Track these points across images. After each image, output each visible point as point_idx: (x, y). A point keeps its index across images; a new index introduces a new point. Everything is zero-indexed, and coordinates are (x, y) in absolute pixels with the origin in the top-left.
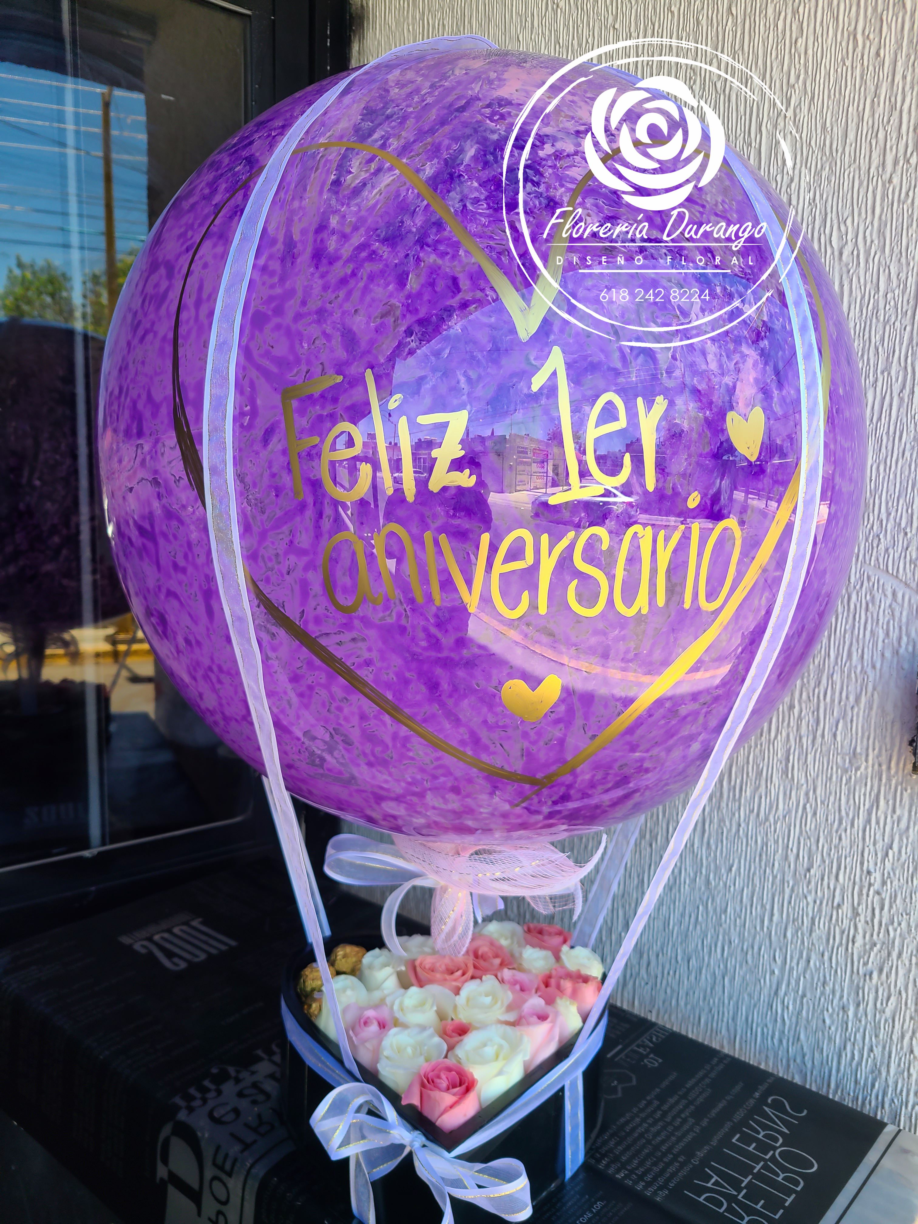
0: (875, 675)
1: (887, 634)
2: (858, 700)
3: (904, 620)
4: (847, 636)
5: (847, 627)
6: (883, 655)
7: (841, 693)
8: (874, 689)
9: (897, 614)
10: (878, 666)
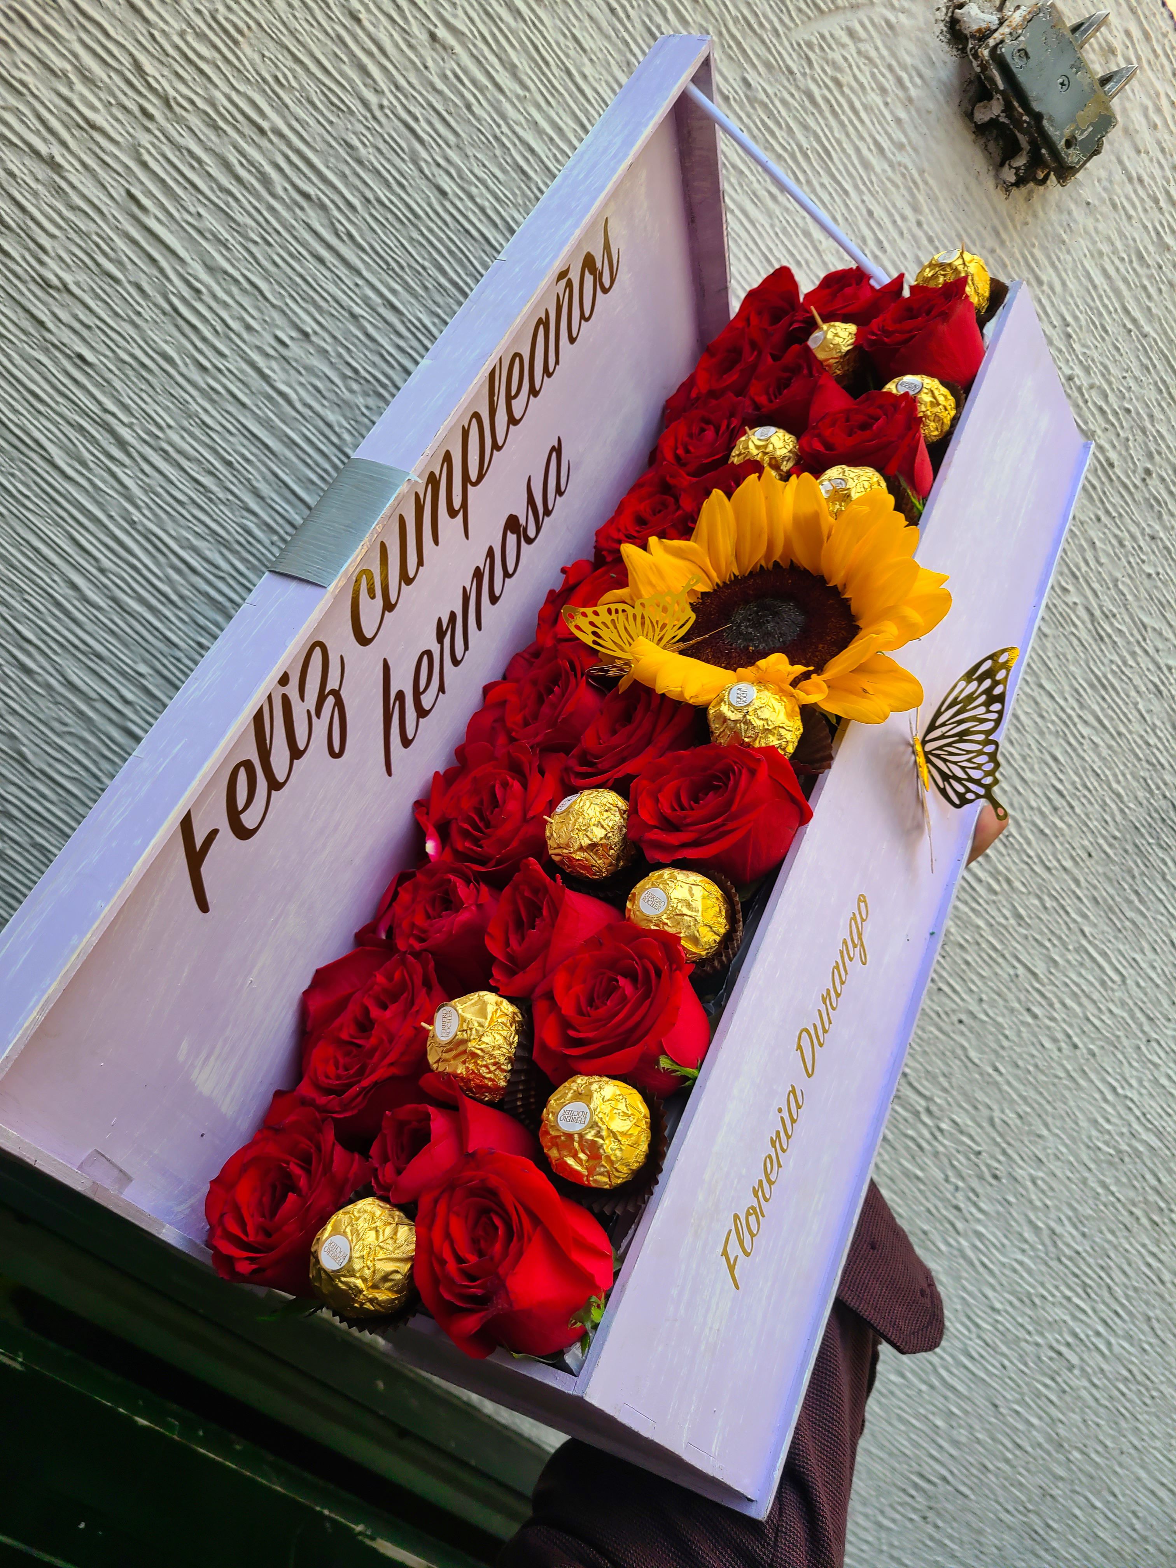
0: (910, 155)
1: (883, 91)
2: (916, 209)
3: (885, 53)
4: (845, 145)
5: (837, 135)
6: (898, 121)
7: (894, 222)
8: (921, 172)
9: (873, 54)
10: (904, 140)
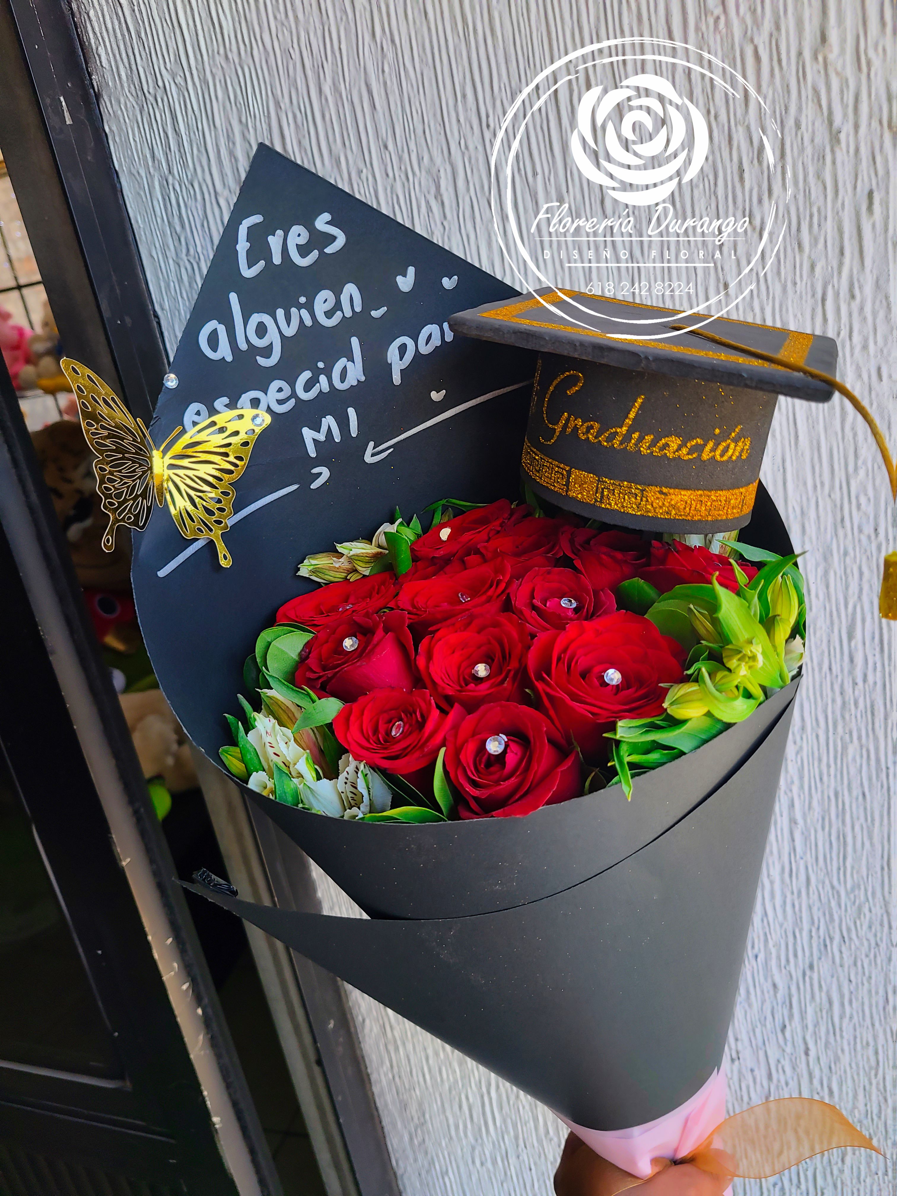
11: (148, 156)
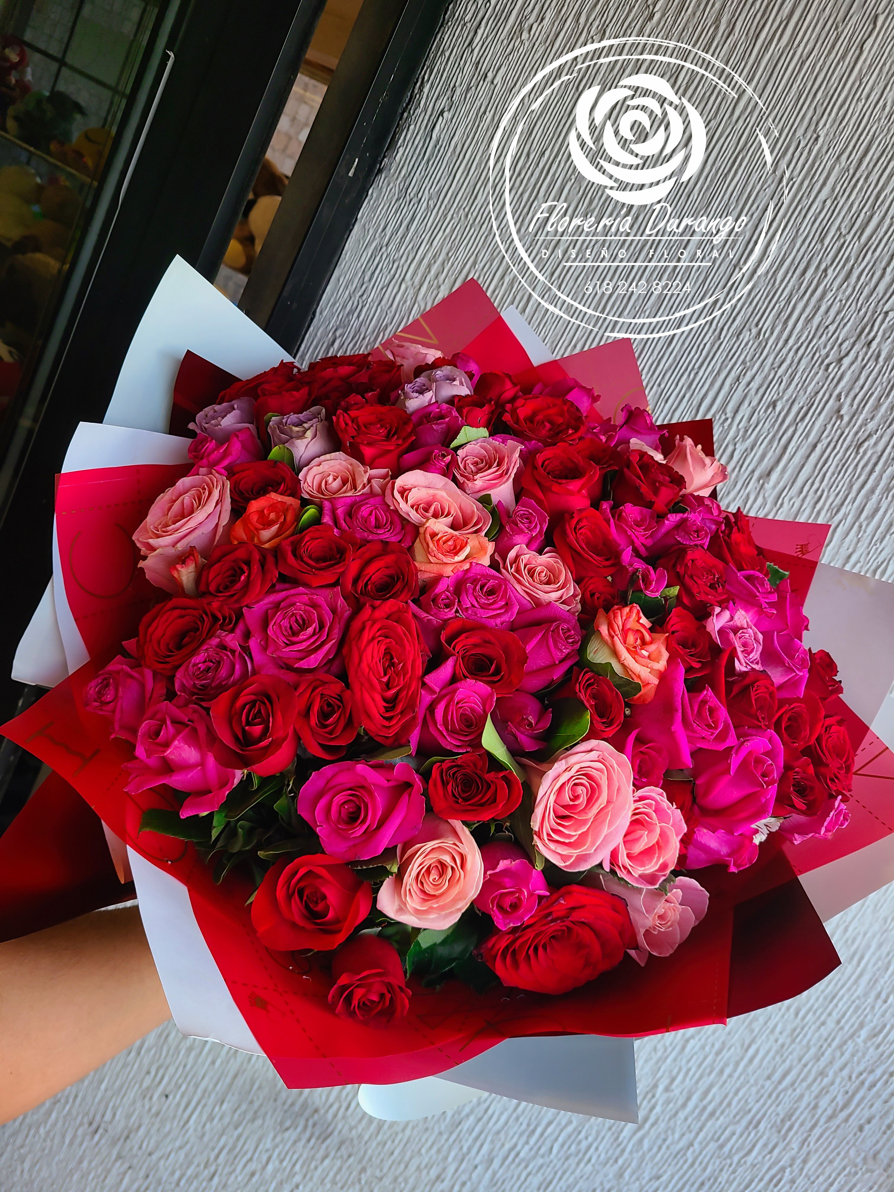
11: (382, 226)
